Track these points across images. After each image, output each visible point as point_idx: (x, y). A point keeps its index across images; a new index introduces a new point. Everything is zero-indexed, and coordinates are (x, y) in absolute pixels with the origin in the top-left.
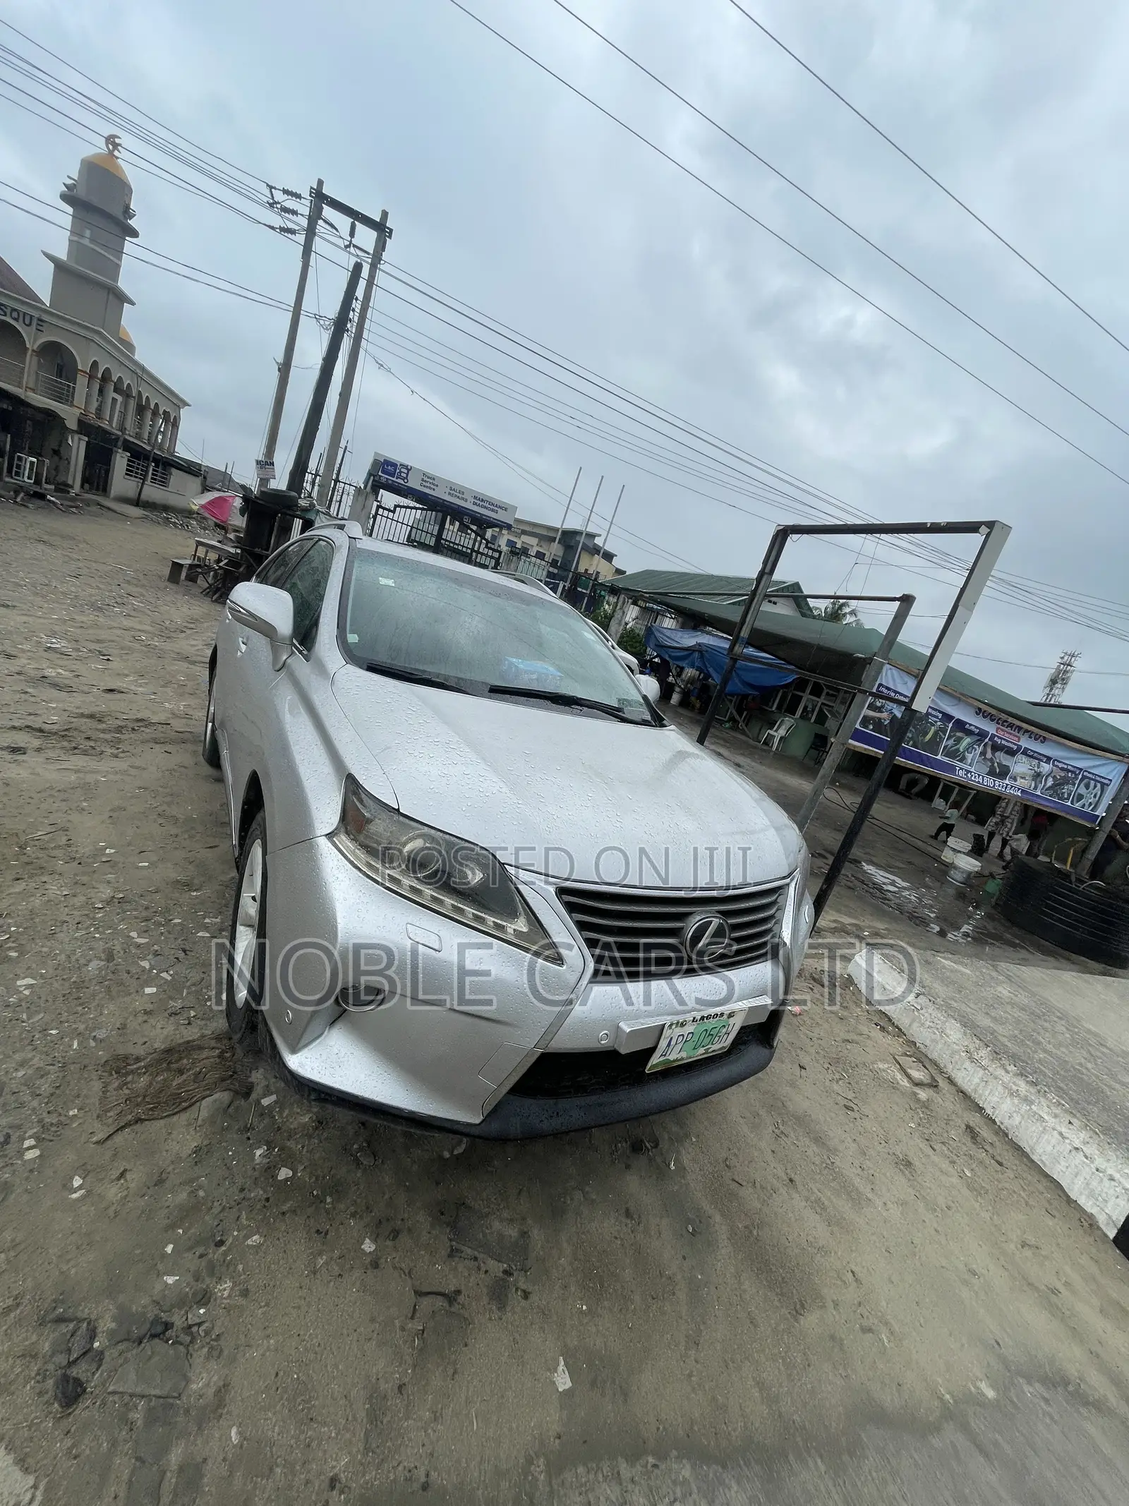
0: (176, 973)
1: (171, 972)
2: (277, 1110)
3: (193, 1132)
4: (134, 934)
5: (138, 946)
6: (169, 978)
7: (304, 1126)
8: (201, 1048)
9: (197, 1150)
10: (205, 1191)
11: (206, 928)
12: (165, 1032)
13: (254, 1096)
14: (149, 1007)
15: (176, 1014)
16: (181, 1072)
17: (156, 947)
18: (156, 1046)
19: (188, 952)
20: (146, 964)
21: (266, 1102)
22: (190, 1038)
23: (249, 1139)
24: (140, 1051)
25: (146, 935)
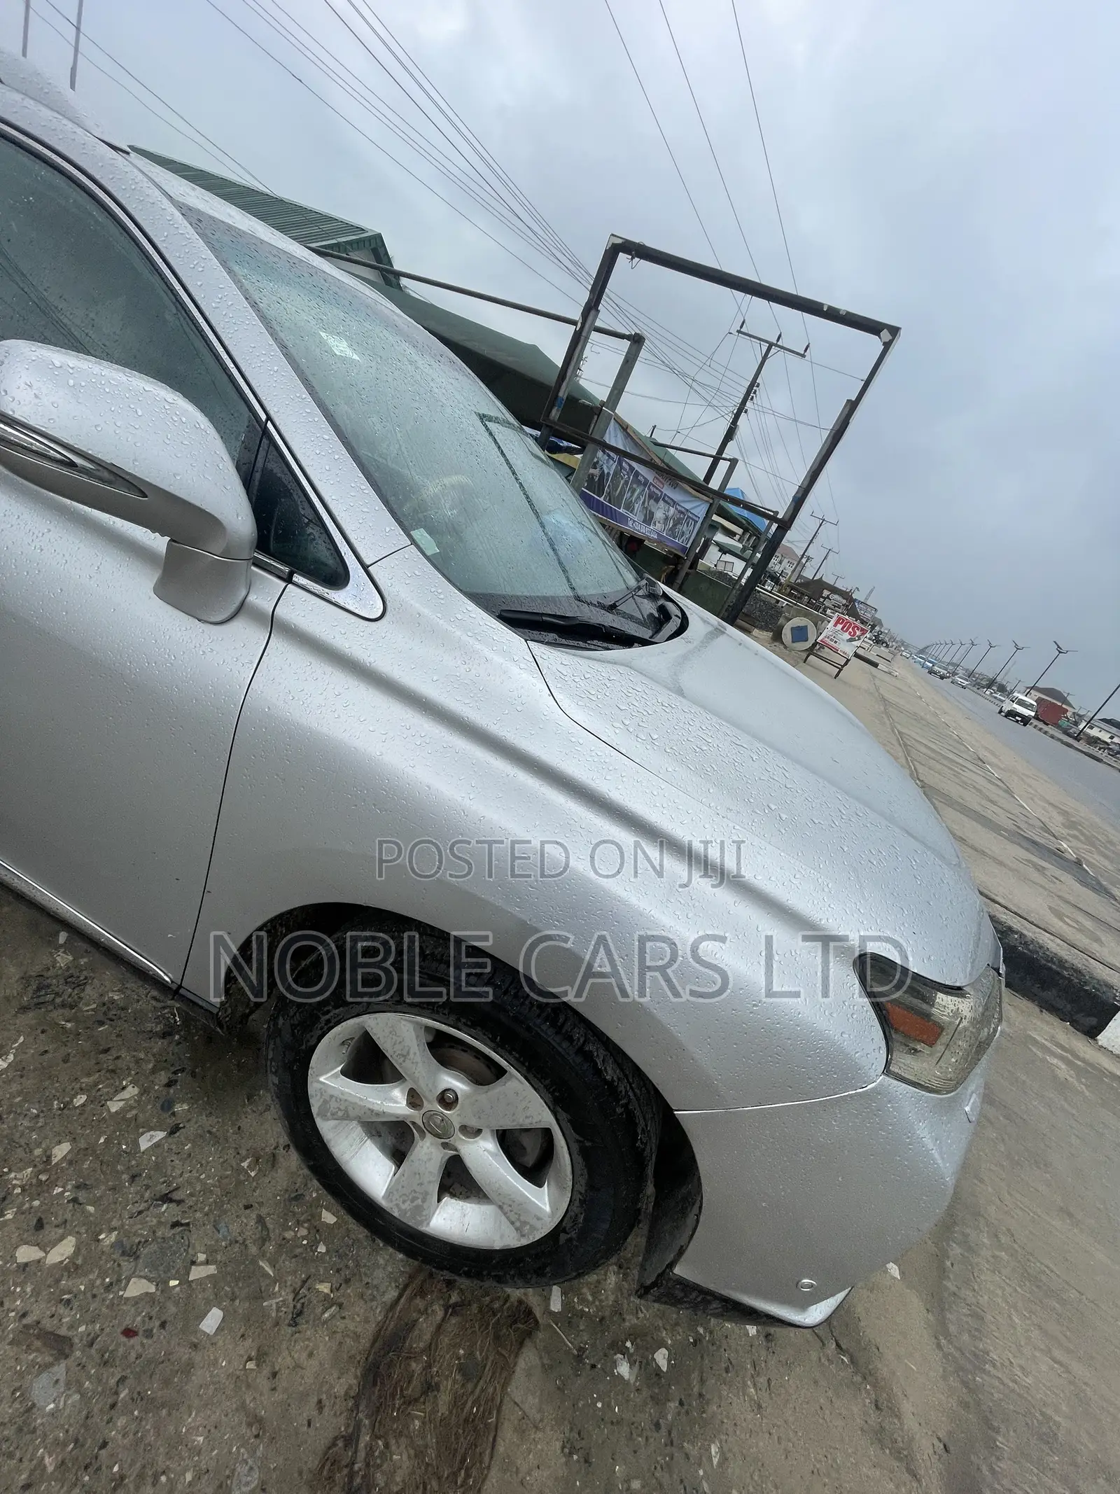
0: (211, 1252)
1: (202, 1257)
2: (576, 1300)
3: (540, 1435)
4: (26, 1254)
5: (72, 1268)
6: (212, 1269)
7: (619, 1288)
8: (412, 1325)
9: (569, 1448)
10: (637, 1478)
11: (131, 1124)
12: (323, 1353)
13: (538, 1312)
14: (249, 1346)
15: (300, 1314)
16: (430, 1388)
17: (109, 1239)
18: (340, 1389)
19: (176, 1196)
20: (137, 1287)
21: (556, 1305)
22: (371, 1328)
23: (593, 1366)
24: (332, 1423)
25: (50, 1233)
